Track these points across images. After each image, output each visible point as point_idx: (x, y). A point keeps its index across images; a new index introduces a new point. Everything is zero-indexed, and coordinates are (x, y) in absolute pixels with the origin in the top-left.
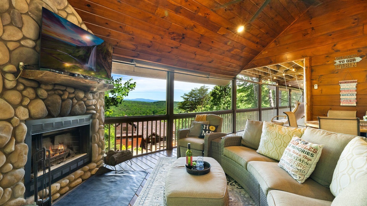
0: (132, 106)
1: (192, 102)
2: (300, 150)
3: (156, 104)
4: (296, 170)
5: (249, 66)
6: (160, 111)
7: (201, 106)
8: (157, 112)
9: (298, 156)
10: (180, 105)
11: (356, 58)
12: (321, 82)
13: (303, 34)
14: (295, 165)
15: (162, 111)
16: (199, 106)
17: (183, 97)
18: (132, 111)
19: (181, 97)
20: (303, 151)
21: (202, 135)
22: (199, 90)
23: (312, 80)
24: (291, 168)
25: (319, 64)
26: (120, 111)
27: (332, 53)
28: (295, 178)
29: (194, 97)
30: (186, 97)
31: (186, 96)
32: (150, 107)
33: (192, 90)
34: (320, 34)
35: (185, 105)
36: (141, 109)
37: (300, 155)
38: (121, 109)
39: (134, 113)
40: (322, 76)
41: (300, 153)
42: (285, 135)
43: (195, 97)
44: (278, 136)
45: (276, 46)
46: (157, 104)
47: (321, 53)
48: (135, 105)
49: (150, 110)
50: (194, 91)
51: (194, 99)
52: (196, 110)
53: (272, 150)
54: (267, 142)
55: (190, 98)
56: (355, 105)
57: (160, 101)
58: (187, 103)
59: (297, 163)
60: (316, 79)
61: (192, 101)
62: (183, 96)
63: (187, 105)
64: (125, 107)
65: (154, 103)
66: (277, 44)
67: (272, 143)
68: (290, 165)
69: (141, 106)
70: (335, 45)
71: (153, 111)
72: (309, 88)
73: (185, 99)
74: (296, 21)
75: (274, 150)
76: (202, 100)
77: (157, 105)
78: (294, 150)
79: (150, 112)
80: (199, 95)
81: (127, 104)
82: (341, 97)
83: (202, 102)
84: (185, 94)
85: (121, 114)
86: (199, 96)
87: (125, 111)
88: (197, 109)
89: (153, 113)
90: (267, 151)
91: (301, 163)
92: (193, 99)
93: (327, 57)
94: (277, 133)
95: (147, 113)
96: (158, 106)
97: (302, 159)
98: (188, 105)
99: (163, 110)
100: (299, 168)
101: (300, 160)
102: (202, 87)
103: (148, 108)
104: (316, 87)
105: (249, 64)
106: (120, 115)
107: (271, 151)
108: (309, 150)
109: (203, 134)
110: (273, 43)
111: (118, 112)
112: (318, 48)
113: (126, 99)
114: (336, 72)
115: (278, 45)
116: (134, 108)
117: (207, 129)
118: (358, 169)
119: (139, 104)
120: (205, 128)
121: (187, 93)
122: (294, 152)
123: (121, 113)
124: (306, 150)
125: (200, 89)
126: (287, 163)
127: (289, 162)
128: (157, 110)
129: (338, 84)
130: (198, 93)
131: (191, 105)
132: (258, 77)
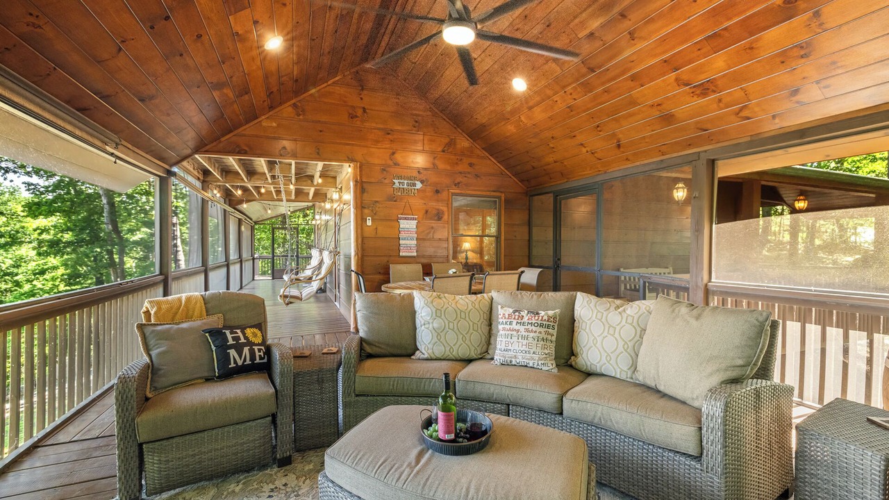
2: (536, 325)
4: (545, 356)
5: (221, 145)
9: (537, 334)
11: (416, 182)
12: (375, 214)
13: (350, 114)
14: (539, 350)
20: (541, 326)
21: (232, 365)
23: (363, 207)
24: (536, 356)
25: (373, 180)
27: (389, 166)
28: (547, 368)
34: (374, 125)
37: (540, 333)
40: (377, 204)
41: (538, 329)
42: (470, 310)
44: (459, 316)
45: (296, 117)
47: (376, 161)
53: (456, 343)
54: (441, 332)
56: (415, 254)
59: (540, 346)
60: (368, 208)
66: (300, 115)
67: (453, 330)
68: (532, 352)
70: (393, 153)
72: (359, 222)
74: (338, 80)
75: (460, 341)
78: (526, 327)
82: (401, 242)
90: (448, 349)
91: (545, 343)
93: (384, 170)
94: (456, 309)
97: (545, 338)
100: (547, 352)
101: (543, 339)
104: (369, 223)
105: (223, 139)
107: (454, 345)
108: (548, 321)
109: (235, 362)
110: (290, 109)
112: (371, 149)
114: (395, 199)
115: (301, 117)
117: (243, 340)
118: (617, 325)
120: (234, 338)
122: (527, 331)
124: (544, 323)
126: (524, 352)
127: (527, 349)
129: (397, 220)
132: (201, 178)
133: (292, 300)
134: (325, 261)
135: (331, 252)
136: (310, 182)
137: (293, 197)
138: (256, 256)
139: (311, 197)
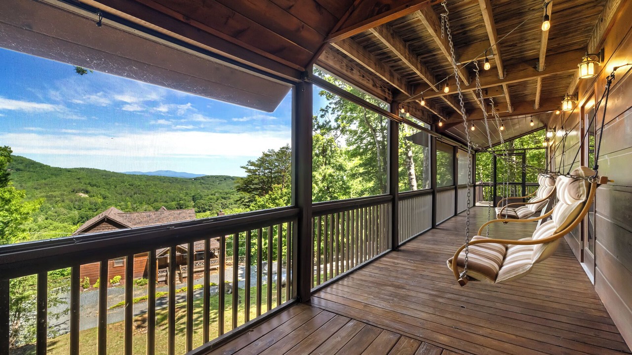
0: (147, 185)
1: (264, 178)
3: (199, 181)
6: (208, 196)
7: (280, 186)
8: (201, 197)
10: (239, 184)
15: (212, 195)
16: (276, 185)
17: (247, 168)
18: (148, 196)
19: (242, 167)
22: (278, 155)
26: (119, 196)
29: (268, 169)
30: (252, 168)
31: (251, 165)
32: (187, 188)
33: (264, 154)
35: (250, 184)
36: (167, 193)
38: (123, 193)
39: (152, 200)
43: (270, 169)
46: (202, 181)
48: (155, 185)
49: (187, 194)
50: (267, 155)
51: (269, 172)
52: (270, 192)
55: (259, 170)
57: (208, 177)
58: (253, 180)
61: (264, 175)
62: (245, 166)
63: (253, 184)
64: (132, 188)
65: (195, 179)
69: (168, 187)
71: (193, 196)
73: (249, 171)
76: (283, 174)
77: (201, 183)
79: (186, 198)
80: (277, 164)
81: (136, 182)
83: (283, 177)
84: (249, 162)
85: (123, 203)
86: (277, 166)
87: (131, 196)
88: (272, 191)
89: (193, 199)
92: (266, 171)
95: (180, 200)
96: (203, 185)
98: (256, 184)
99: (213, 192)
102: (283, 148)
103: (182, 189)
106: (120, 204)
111: (115, 198)
113: (135, 172)
116: (153, 189)
119: (164, 182)
121: (254, 160)
123: (123, 201)
125: (278, 152)
128: (201, 194)
130: (276, 160)
131: (262, 182)
132: (390, 98)
133: (473, 274)
134: (559, 195)
135: (576, 179)
136: (531, 69)
137: (510, 110)
138: (477, 183)
139: (537, 106)
